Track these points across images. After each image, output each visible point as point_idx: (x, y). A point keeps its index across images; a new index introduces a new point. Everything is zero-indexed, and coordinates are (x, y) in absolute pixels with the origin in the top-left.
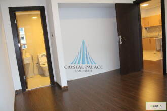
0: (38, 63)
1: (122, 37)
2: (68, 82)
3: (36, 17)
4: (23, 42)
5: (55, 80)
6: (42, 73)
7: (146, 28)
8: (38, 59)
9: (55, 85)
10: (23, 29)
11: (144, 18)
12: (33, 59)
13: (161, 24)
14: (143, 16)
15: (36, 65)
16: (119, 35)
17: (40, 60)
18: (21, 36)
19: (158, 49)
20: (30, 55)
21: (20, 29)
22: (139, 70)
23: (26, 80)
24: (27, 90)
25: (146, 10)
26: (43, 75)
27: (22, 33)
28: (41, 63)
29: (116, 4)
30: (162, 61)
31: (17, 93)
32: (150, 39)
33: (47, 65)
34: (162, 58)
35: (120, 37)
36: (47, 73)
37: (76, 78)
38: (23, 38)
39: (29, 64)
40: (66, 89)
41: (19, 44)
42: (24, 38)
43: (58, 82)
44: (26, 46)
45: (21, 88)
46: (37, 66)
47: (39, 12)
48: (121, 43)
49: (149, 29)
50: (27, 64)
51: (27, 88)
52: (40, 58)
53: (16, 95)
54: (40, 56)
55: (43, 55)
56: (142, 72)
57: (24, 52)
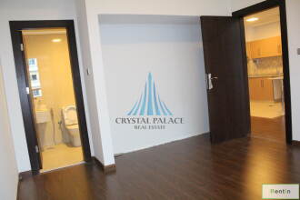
0: (62, 123)
1: (212, 77)
2: (116, 157)
3: (59, 39)
4: (34, 84)
5: (93, 154)
6: (68, 141)
7: (255, 61)
8: (62, 115)
9: (92, 163)
10: (36, 60)
11: (251, 43)
12: (52, 115)
13: (281, 54)
14: (249, 38)
15: (57, 126)
16: (207, 73)
17: (65, 117)
18: (31, 74)
19: (276, 98)
20: (47, 107)
21: (29, 60)
22: (243, 136)
23: (39, 154)
24: (41, 171)
25: (255, 27)
26: (70, 144)
27: (33, 68)
28: (67, 122)
29: (202, 18)
30: (284, 119)
31: (23, 177)
32: (262, 79)
33: (77, 127)
34: (283, 114)
35: (210, 75)
36: (78, 141)
37: (131, 151)
38: (34, 77)
39: (45, 124)
40: (112, 170)
41: (28, 89)
42: (38, 77)
43: (97, 157)
44: (40, 91)
45: (30, 169)
46: (60, 128)
47: (64, 31)
48: (211, 87)
49: (261, 62)
50: (41, 124)
51: (41, 168)
52: (65, 114)
53: (20, 181)
54: (65, 109)
55: (71, 109)
56: (249, 139)
57: (35, 103)
